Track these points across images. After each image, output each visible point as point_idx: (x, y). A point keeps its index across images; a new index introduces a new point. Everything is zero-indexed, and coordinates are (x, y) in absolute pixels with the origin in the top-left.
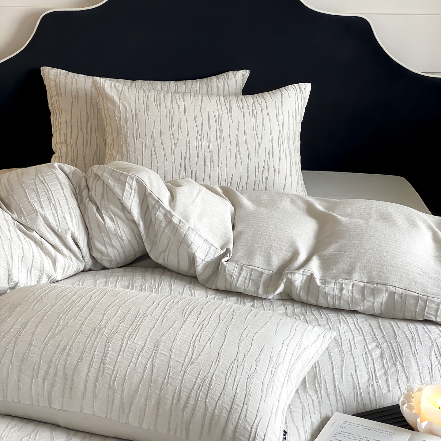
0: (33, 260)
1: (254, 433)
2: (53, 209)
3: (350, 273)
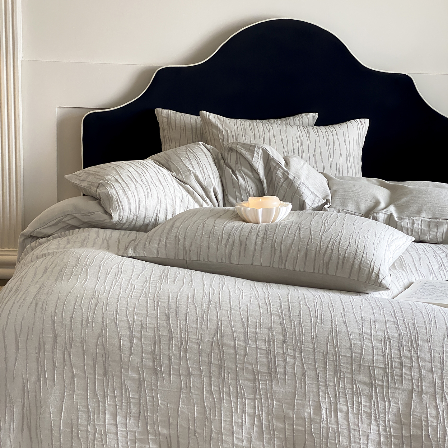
0: (188, 203)
1: (373, 265)
2: (201, 170)
3: (419, 213)
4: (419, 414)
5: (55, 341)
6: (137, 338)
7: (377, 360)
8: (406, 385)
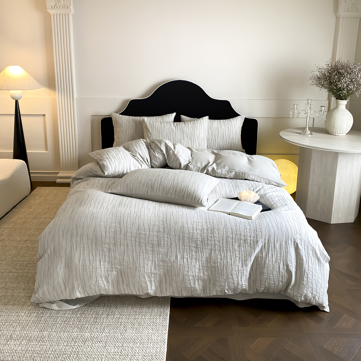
0: (136, 165)
1: (200, 197)
2: (141, 151)
4: (214, 258)
5: (77, 234)
6: (108, 232)
7: (199, 238)
8: (210, 247)
